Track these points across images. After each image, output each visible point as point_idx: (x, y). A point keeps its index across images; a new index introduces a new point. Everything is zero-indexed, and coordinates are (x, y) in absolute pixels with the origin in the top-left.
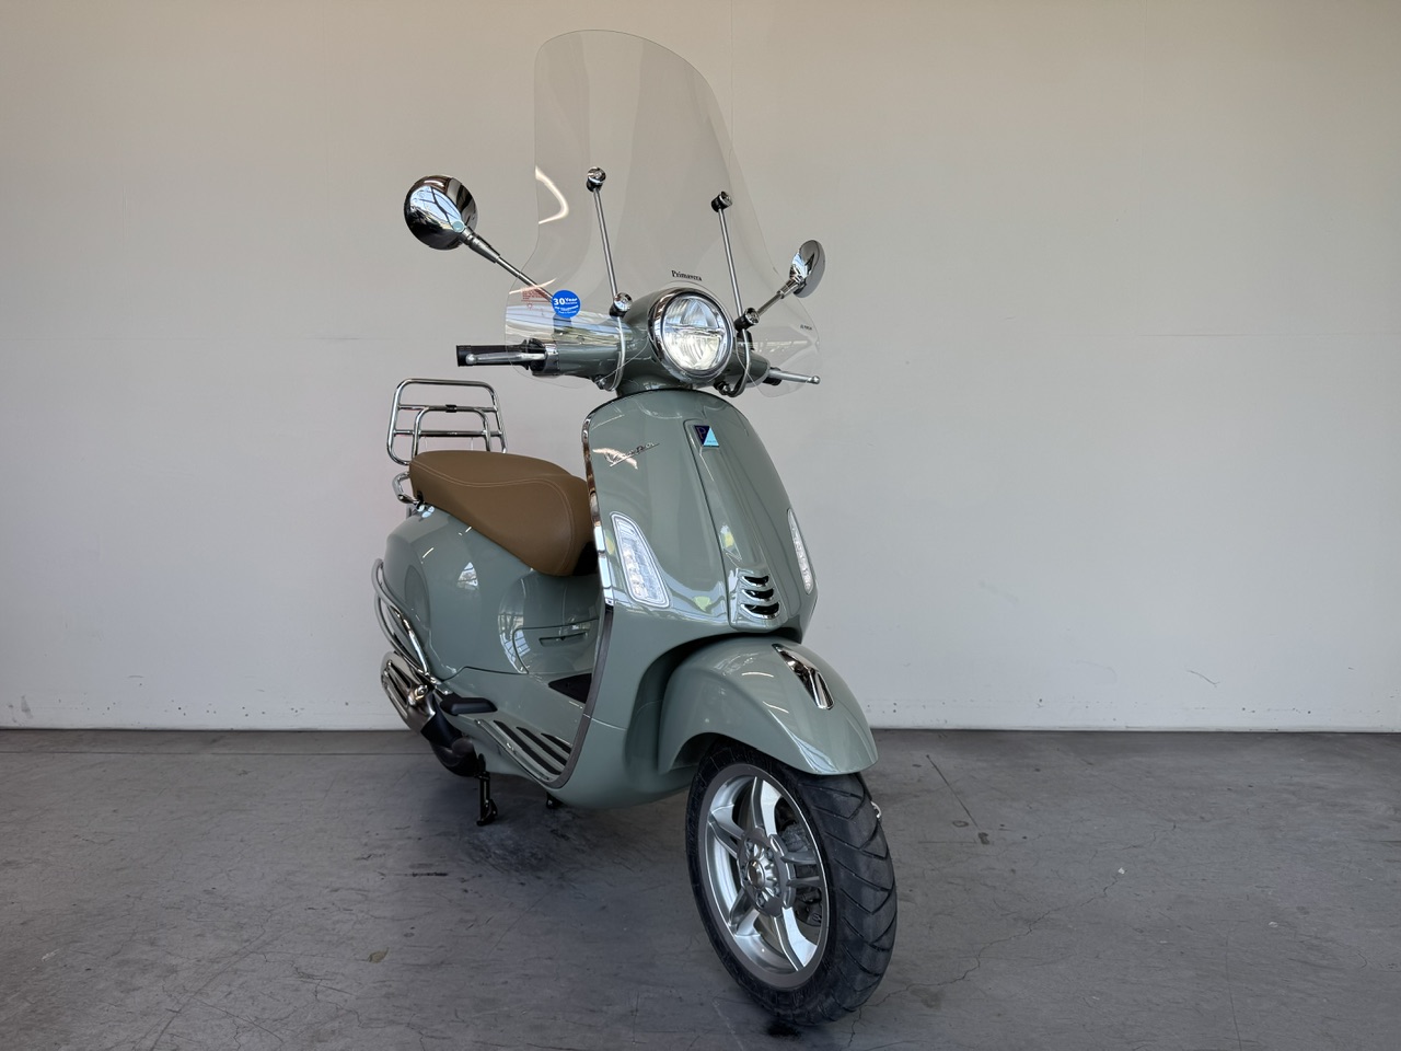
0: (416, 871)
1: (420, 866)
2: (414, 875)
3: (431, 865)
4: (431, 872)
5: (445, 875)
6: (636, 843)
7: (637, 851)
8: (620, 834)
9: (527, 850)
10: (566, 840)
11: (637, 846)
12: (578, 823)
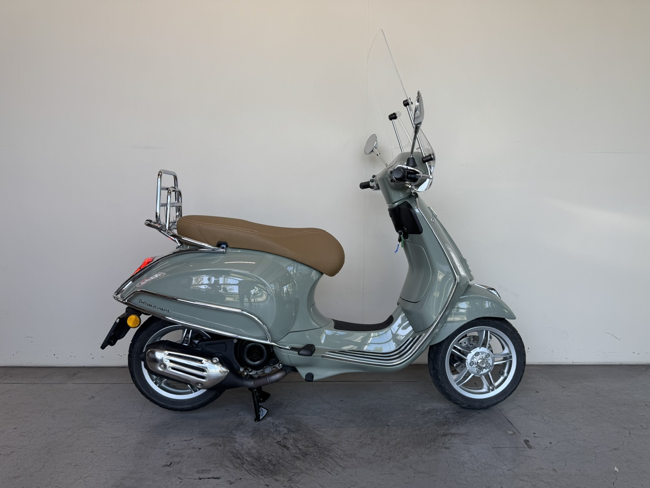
0: (201, 476)
1: (203, 471)
2: (200, 479)
3: (209, 470)
4: (210, 477)
5: (219, 478)
6: (329, 452)
7: (331, 458)
8: (318, 444)
9: (266, 458)
10: (287, 450)
11: (330, 454)
12: (292, 436)
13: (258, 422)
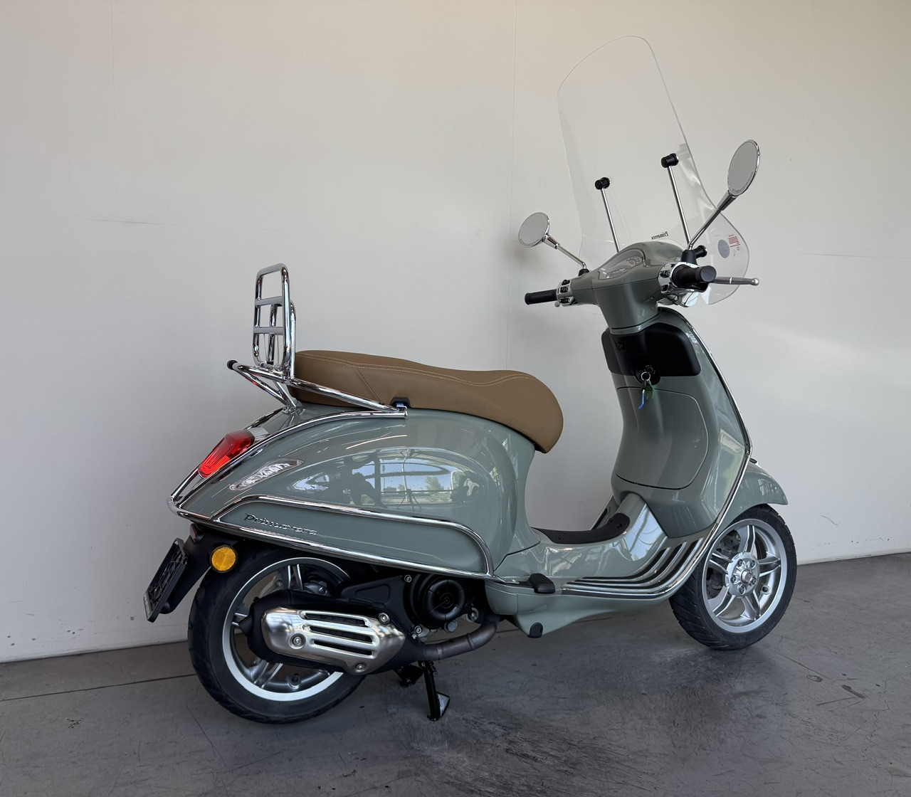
6: (605, 753)
7: (618, 762)
8: (576, 743)
9: (517, 782)
10: (536, 761)
11: (611, 756)
12: (518, 736)
13: (439, 722)
